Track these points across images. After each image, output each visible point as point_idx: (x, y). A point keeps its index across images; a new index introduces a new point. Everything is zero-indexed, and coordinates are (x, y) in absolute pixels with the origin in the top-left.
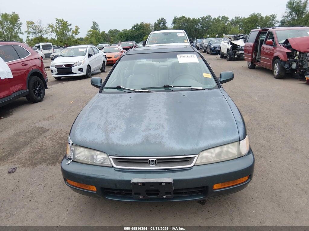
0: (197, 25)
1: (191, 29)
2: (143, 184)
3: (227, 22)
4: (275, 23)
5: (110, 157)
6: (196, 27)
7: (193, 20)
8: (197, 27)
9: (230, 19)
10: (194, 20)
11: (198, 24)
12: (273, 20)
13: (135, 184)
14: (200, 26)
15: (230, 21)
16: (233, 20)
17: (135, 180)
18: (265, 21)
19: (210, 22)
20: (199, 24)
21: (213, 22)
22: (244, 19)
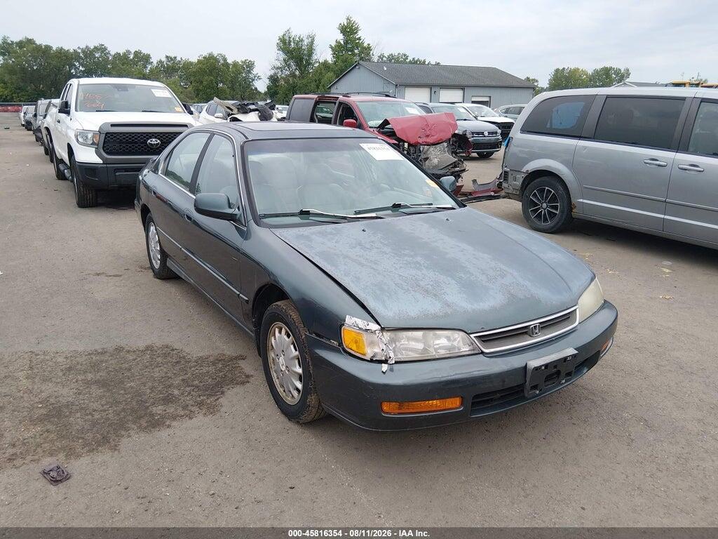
0: (72, 66)
1: (56, 75)
2: (546, 366)
3: (149, 67)
4: (253, 80)
5: (472, 336)
6: (70, 70)
7: (60, 53)
8: (73, 71)
9: (154, 60)
10: (60, 51)
11: (75, 65)
12: (249, 72)
13: (537, 369)
14: (81, 68)
15: (155, 63)
16: (161, 61)
17: (534, 364)
18: (233, 72)
19: (106, 61)
20: (77, 64)
21: (113, 63)
22: (188, 65)
